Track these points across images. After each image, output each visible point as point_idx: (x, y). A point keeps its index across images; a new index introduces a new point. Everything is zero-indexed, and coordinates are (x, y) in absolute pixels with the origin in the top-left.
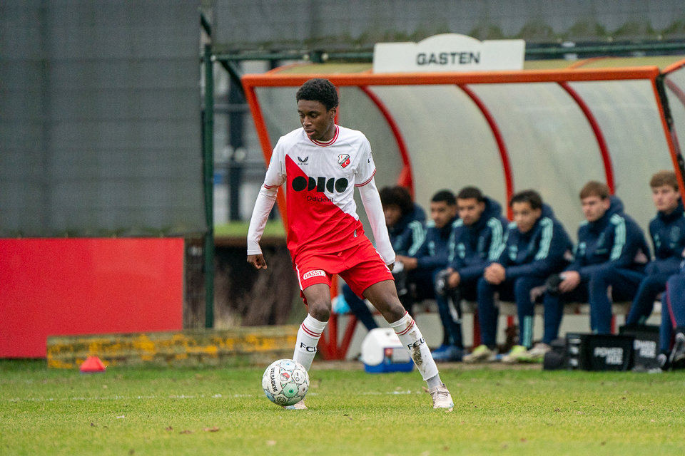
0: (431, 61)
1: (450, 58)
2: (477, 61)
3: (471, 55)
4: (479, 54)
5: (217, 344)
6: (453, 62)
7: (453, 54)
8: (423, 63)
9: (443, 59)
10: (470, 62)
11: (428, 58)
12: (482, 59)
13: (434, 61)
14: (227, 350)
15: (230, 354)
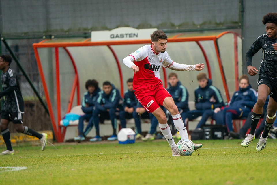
0: (116, 37)
1: (125, 36)
2: (137, 36)
3: (134, 34)
4: (138, 34)
5: (16, 139)
6: (127, 37)
7: (126, 34)
8: (113, 37)
9: (122, 36)
10: (134, 36)
11: (115, 36)
12: (139, 35)
13: (118, 37)
14: (20, 141)
15: (21, 142)
